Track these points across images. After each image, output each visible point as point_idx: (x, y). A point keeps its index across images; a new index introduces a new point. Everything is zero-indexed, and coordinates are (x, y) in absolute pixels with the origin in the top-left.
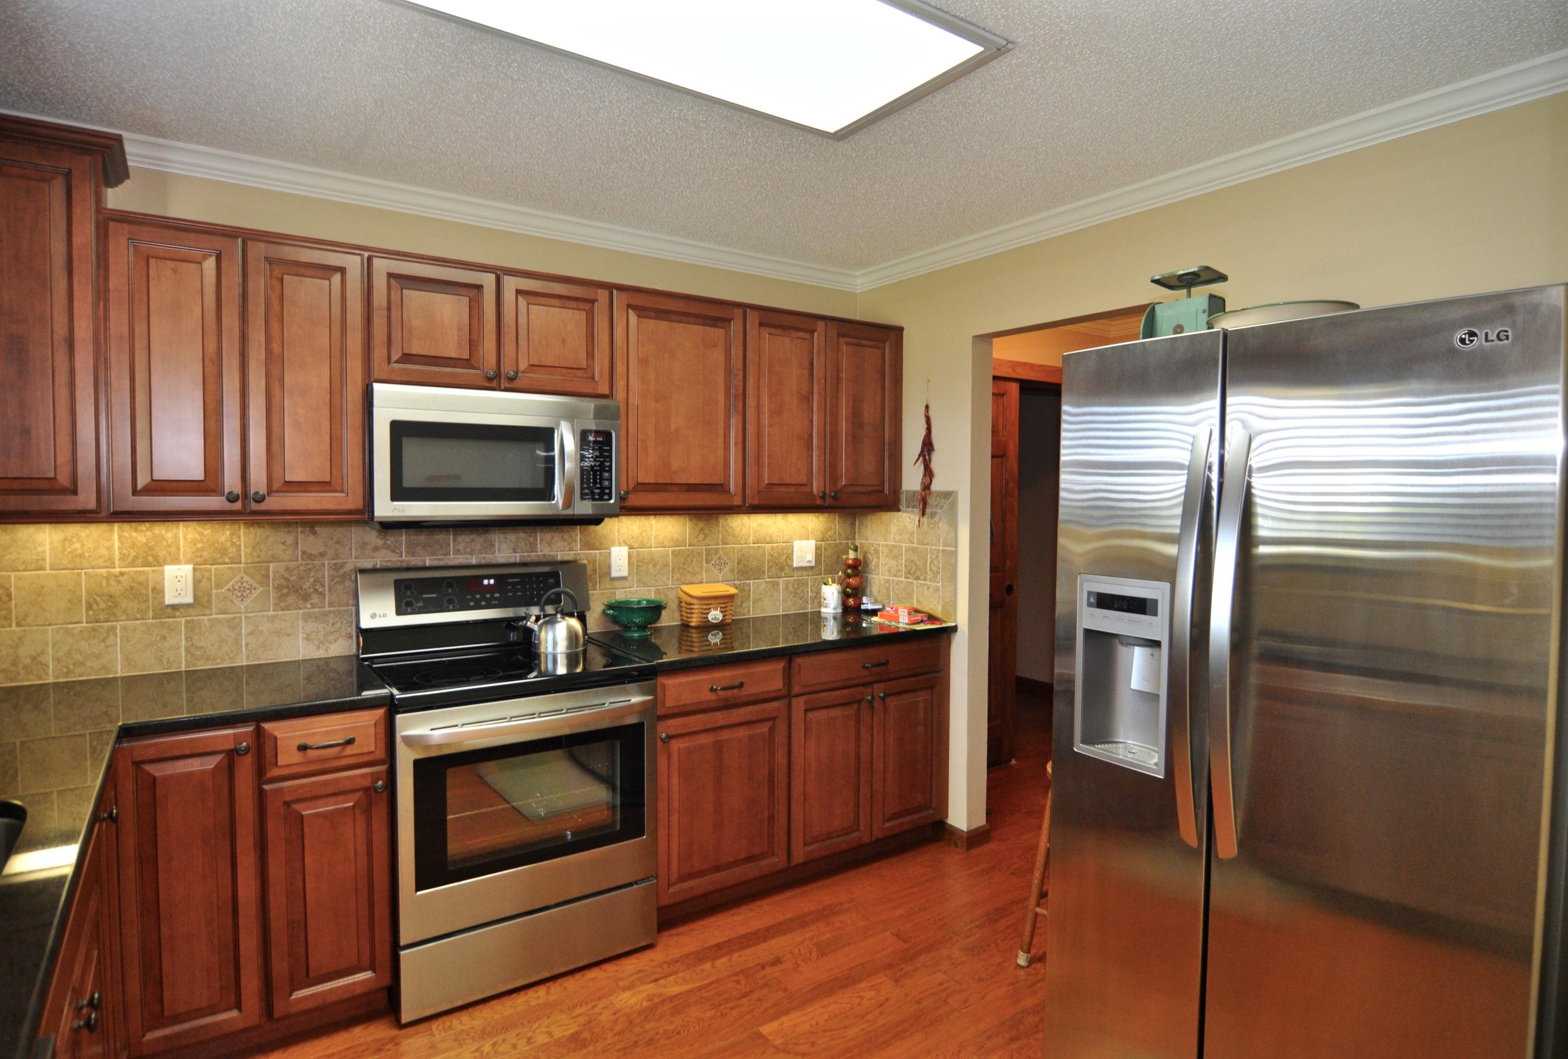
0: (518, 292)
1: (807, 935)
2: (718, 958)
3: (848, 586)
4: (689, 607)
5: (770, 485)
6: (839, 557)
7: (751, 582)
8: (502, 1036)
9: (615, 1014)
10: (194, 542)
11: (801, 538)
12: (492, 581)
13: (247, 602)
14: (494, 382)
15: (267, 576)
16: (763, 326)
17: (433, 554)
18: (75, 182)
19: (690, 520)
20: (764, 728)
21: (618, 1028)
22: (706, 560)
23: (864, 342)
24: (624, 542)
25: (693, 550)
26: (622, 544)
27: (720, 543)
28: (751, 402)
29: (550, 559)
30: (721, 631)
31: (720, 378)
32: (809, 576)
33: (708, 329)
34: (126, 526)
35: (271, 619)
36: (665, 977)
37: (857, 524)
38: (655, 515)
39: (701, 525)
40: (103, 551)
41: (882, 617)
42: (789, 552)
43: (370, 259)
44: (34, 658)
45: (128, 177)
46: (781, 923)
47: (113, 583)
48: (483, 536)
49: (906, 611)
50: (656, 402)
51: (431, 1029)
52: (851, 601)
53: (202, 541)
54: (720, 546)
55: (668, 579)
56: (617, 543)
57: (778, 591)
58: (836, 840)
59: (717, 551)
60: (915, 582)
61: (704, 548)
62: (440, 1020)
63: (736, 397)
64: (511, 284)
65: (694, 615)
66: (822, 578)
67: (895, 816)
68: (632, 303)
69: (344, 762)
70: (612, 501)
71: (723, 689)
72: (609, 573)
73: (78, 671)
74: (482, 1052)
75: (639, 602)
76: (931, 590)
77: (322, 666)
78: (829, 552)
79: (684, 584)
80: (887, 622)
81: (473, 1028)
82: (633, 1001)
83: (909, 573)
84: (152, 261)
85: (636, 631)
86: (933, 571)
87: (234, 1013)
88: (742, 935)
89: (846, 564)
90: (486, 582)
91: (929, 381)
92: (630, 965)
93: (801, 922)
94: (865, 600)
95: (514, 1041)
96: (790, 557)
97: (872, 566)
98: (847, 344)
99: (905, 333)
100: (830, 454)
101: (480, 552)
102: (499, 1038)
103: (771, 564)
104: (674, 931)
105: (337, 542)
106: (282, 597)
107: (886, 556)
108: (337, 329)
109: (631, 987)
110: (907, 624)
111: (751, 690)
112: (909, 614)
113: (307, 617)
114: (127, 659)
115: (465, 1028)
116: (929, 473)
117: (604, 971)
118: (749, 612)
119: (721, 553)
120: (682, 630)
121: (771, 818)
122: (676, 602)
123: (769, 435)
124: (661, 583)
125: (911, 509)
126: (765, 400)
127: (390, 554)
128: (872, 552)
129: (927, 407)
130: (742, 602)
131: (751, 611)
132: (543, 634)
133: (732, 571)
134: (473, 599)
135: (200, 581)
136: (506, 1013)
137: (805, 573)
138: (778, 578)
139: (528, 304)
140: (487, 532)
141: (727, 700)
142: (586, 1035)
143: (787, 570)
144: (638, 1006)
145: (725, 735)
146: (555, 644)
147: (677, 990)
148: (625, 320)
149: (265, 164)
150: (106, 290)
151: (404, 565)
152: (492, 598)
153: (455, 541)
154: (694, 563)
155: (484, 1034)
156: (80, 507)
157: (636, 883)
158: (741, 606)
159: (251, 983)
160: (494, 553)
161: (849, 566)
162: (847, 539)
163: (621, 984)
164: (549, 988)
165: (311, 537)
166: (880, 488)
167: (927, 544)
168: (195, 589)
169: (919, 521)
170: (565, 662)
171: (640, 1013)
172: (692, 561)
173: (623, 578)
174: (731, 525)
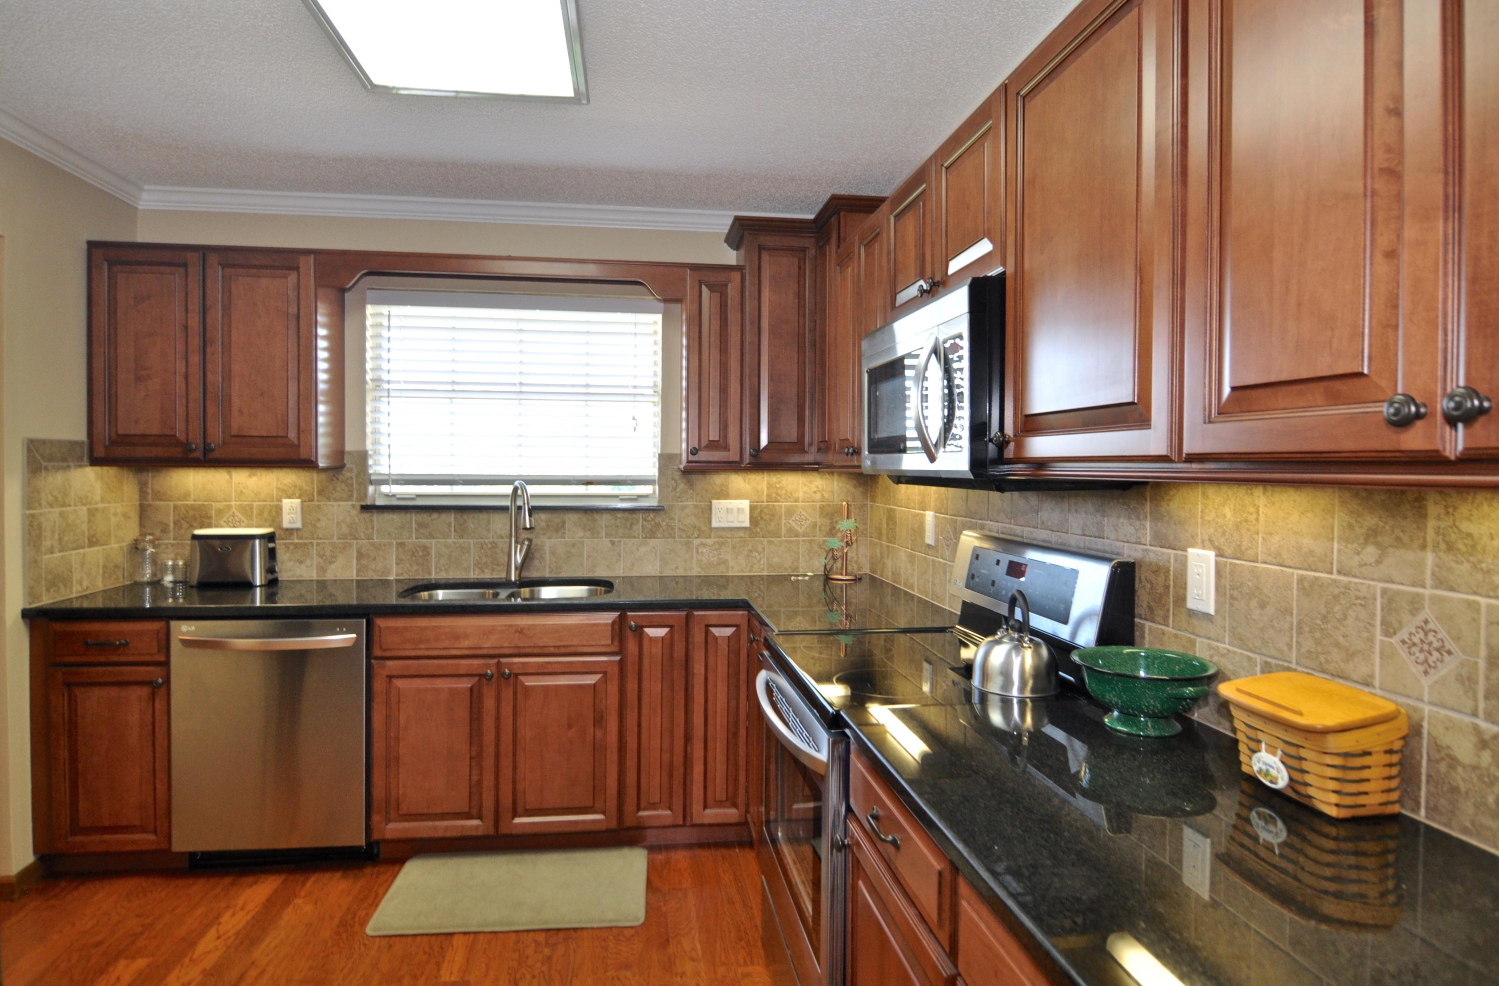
0: (946, 169)
10: (935, 493)
13: (949, 551)
15: (956, 529)
17: (1027, 524)
19: (1343, 503)
24: (1210, 540)
25: (1347, 587)
26: (1207, 543)
27: (1429, 582)
39: (1373, 521)
40: (914, 496)
47: (916, 521)
48: (1060, 505)
54: (1427, 592)
55: (1292, 645)
56: (1199, 540)
59: (1415, 604)
61: (1381, 585)
72: (1184, 598)
101: (1058, 528)
105: (982, 501)
114: (918, 582)
119: (1427, 613)
124: (1274, 652)
135: (936, 527)
153: (1041, 508)
154: (1349, 622)
160: (1067, 532)
168: (934, 533)
172: (1345, 617)
173: (1206, 616)
174: (1465, 526)
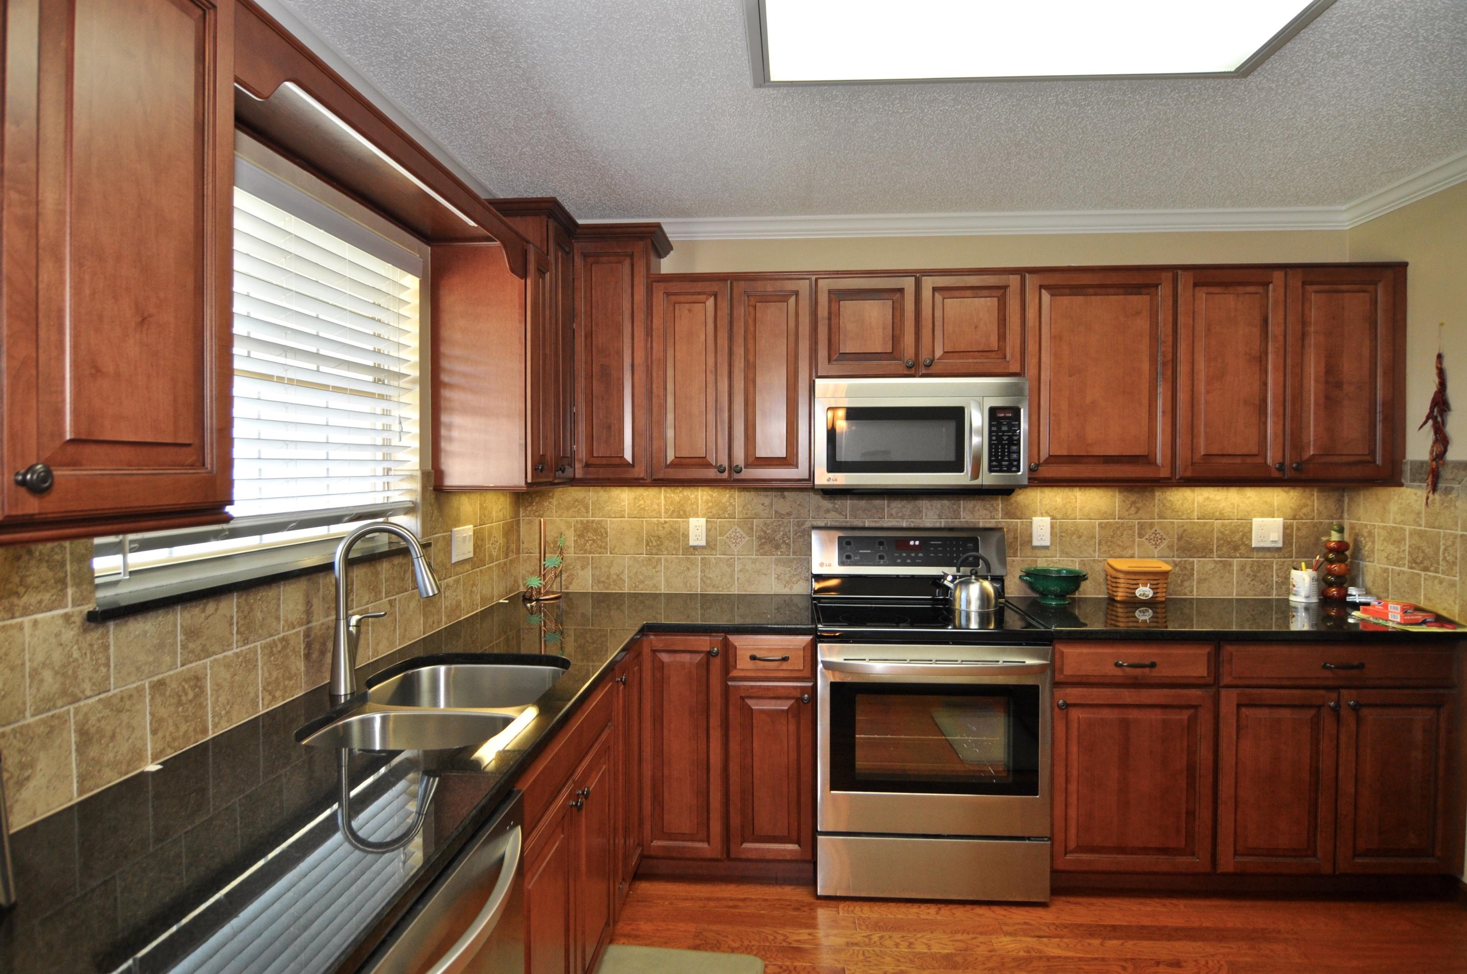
0: (935, 289)
1: (1222, 950)
2: (1110, 939)
3: (1330, 572)
4: (1114, 580)
5: (1207, 456)
6: (1318, 539)
7: (1195, 560)
8: (890, 933)
9: (991, 951)
10: (707, 502)
11: (1263, 515)
12: (917, 543)
13: (739, 547)
14: (913, 370)
15: (752, 529)
16: (1199, 286)
17: (872, 516)
18: (635, 259)
19: (1120, 492)
20: (1185, 715)
21: (990, 965)
22: (1139, 534)
23: (1344, 287)
24: (1045, 512)
25: (1123, 523)
26: (1043, 514)
27: (1156, 517)
28: (1183, 369)
29: (972, 525)
30: (1151, 608)
31: (1144, 347)
32: (1274, 558)
33: (1130, 297)
34: (668, 490)
35: (754, 561)
36: (1048, 937)
37: (1346, 500)
38: (1080, 486)
39: (1133, 498)
40: (656, 506)
41: (1365, 612)
42: (1246, 530)
43: (816, 280)
44: (618, 576)
45: (672, 249)
46: (1192, 929)
47: (661, 528)
48: (913, 502)
49: (1399, 607)
50: (1070, 376)
51: (838, 908)
52: (1334, 591)
53: (711, 501)
54: (1156, 521)
55: (1095, 551)
56: (1038, 513)
57: (1231, 572)
58: (1280, 859)
59: (1151, 525)
60: (1423, 573)
61: (1137, 521)
62: (848, 903)
63: (1164, 364)
64: (928, 283)
65: (1120, 590)
66: (1293, 562)
67: (1367, 853)
68: (1046, 283)
69: (781, 674)
70: (1020, 473)
71: (1129, 666)
72: (1031, 541)
73: (641, 586)
74: (870, 939)
75: (1059, 571)
76: (1445, 584)
77: (787, 601)
78: (1304, 532)
79: (1112, 557)
80: (1371, 619)
81: (869, 918)
82: (1011, 946)
83: (1414, 562)
84: (677, 306)
85: (1052, 599)
86: (1447, 561)
87: (705, 845)
88: (1144, 926)
89: (1327, 548)
90: (912, 543)
91: (1442, 324)
92: (1019, 915)
93: (1220, 935)
94: (1352, 590)
95: (898, 941)
96: (1248, 534)
97: (1366, 550)
98: (1316, 292)
99: (1410, 270)
100: (1292, 420)
101: (910, 517)
102: (887, 934)
103: (1222, 542)
104: (1072, 899)
105: (799, 505)
106: (761, 545)
107: (1384, 540)
108: (792, 338)
109: (1013, 934)
110: (1399, 623)
111: (1164, 672)
112: (1404, 612)
113: (778, 562)
114: (667, 581)
115: (863, 916)
116: (1442, 440)
117: (993, 912)
118: (1192, 592)
119: (1157, 527)
120: (1108, 604)
121: (1191, 814)
122: (1103, 575)
123: (1207, 402)
124: (1086, 555)
125: (1416, 484)
126: (1201, 365)
127: (838, 516)
128: (1366, 534)
129: (1440, 357)
130: (1182, 581)
131: (1195, 591)
132: (958, 592)
133: (1171, 547)
134: (900, 557)
135: (710, 530)
136: (899, 916)
137: (1268, 554)
138: (1231, 557)
139: (944, 299)
140: (916, 499)
141: (1136, 678)
142: (959, 959)
143: (1243, 549)
144: (1014, 953)
145: (1133, 714)
146: (968, 602)
147: (1057, 952)
148: (1037, 301)
149: (744, 222)
150: (652, 330)
151: (848, 525)
152: (917, 557)
153: (888, 506)
154: (1124, 536)
155: (877, 926)
156: (636, 476)
157: (1029, 838)
158: (1181, 585)
159: (716, 827)
160: (921, 518)
161: (1331, 550)
162: (1332, 517)
163: (1005, 928)
164: (940, 909)
165: (782, 500)
166: (1368, 458)
167: (1440, 527)
168: (707, 536)
169: (1428, 498)
170: (978, 619)
171: (1015, 959)
172: (1122, 535)
173: (1046, 548)
174: (1169, 498)
